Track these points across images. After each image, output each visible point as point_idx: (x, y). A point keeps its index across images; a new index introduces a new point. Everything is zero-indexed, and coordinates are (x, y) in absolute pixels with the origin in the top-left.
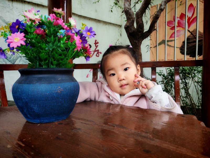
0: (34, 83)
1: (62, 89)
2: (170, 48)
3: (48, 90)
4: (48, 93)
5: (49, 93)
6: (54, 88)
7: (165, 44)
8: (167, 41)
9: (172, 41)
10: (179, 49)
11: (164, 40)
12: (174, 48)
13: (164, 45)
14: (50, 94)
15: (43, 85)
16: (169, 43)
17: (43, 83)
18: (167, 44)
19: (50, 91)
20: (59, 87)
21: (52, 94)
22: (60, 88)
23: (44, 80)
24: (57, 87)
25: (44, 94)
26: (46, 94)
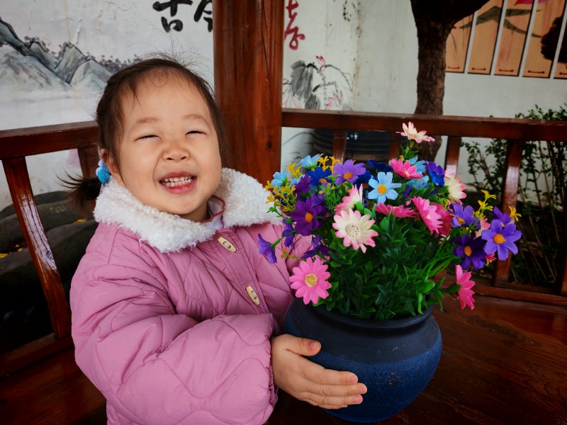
2: (512, 33)
7: (499, 22)
8: (507, 10)
9: (522, 12)
10: (539, 40)
11: (500, 6)
12: (524, 36)
13: (496, 24)
16: (513, 20)
18: (506, 20)
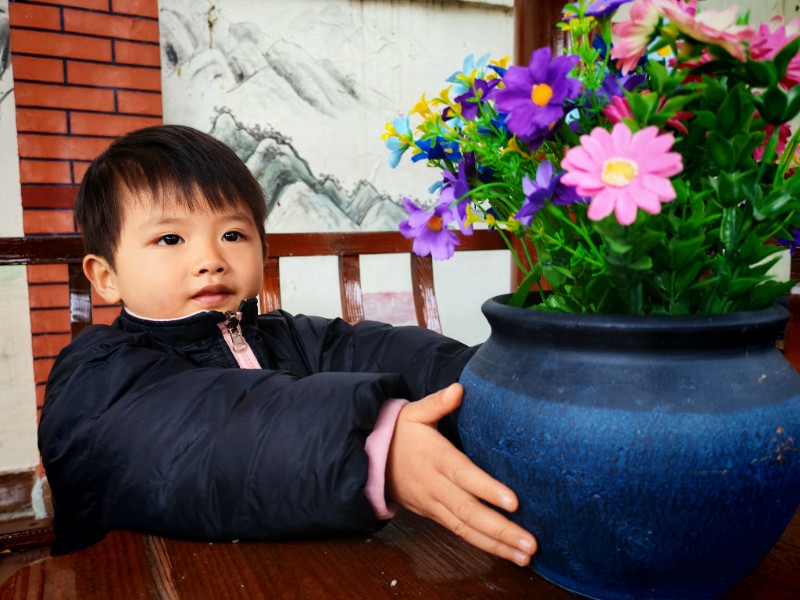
0: (639, 403)
1: (791, 439)
3: (726, 452)
4: (730, 465)
5: (731, 470)
6: (758, 435)
14: (735, 473)
15: (698, 418)
17: (691, 409)
19: (738, 459)
20: (779, 431)
21: (749, 473)
22: (782, 438)
23: (692, 387)
24: (767, 434)
25: (705, 473)
26: (719, 476)
